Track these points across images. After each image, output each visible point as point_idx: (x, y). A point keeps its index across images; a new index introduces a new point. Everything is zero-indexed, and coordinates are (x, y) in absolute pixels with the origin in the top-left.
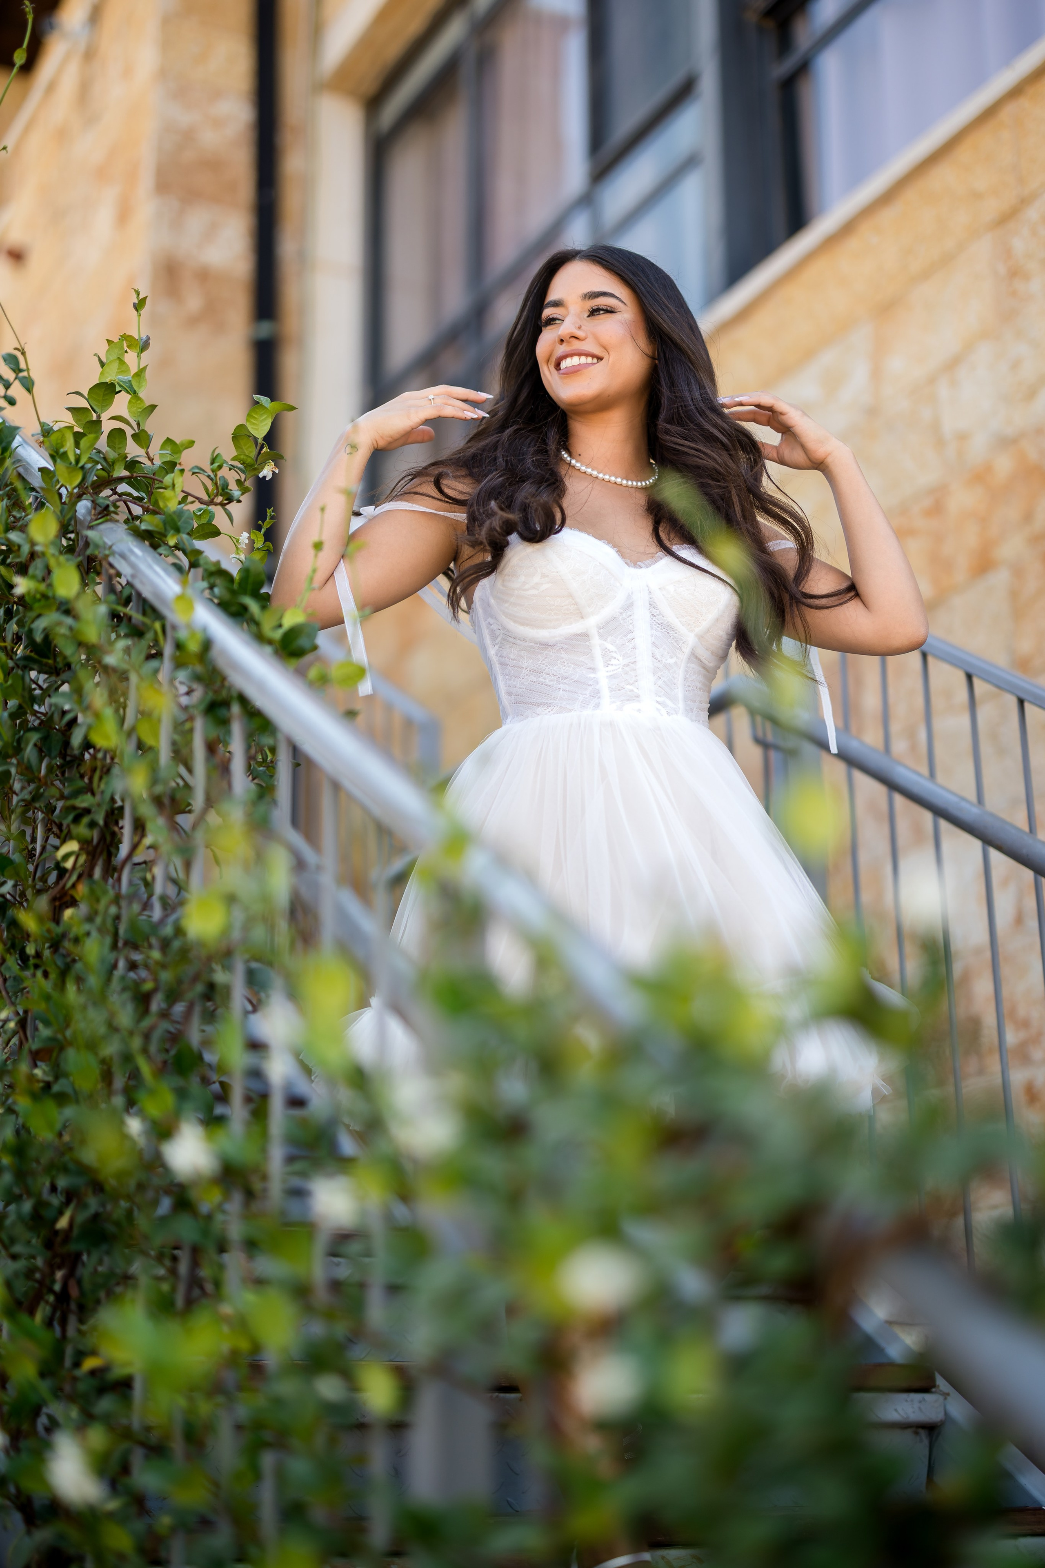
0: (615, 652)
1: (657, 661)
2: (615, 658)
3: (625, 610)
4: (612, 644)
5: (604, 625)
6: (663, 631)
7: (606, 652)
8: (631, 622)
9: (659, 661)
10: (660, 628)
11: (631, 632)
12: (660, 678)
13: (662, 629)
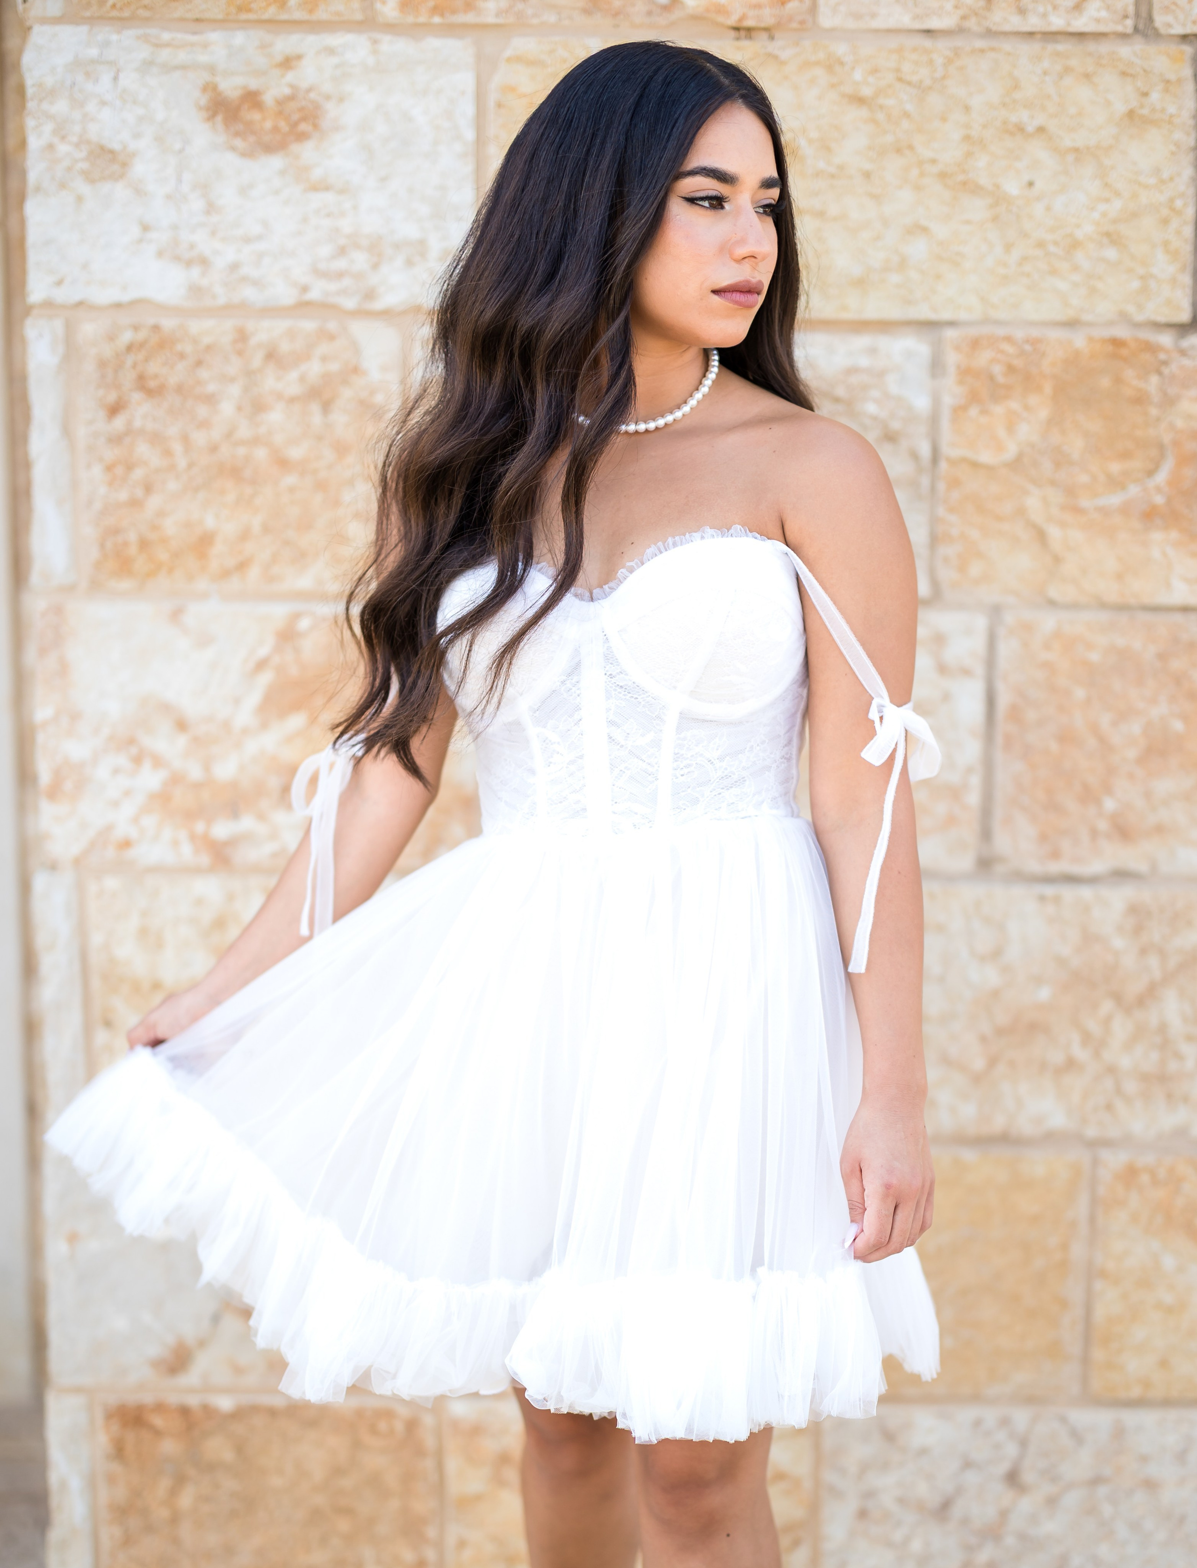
0: (559, 743)
1: (618, 747)
2: (558, 753)
3: (569, 675)
4: (553, 731)
5: (540, 705)
6: (627, 697)
7: (547, 744)
8: (578, 692)
9: (622, 746)
10: (623, 693)
11: (578, 708)
12: (624, 772)
13: (624, 695)
